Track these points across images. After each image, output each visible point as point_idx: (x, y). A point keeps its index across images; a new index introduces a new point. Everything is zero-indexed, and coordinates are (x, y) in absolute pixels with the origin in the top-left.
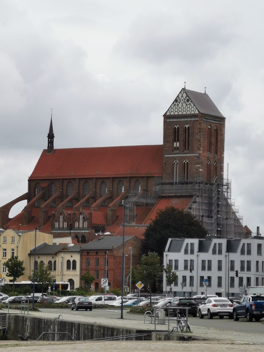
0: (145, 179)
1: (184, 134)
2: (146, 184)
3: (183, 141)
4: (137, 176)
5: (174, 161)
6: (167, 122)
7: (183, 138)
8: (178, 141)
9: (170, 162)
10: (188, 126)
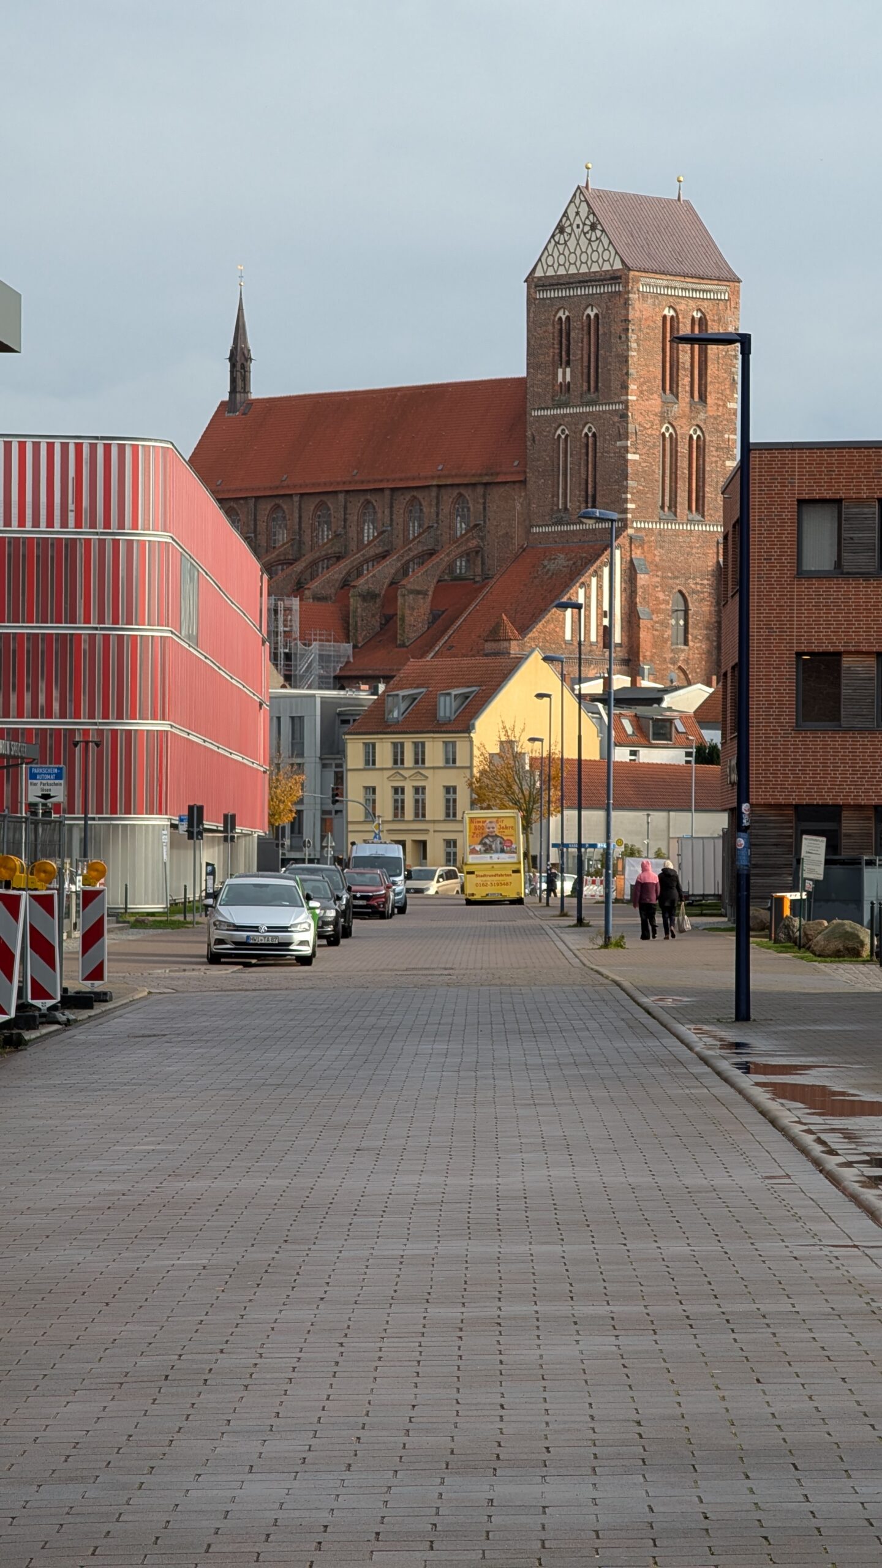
0: (480, 490)
1: (585, 340)
2: (481, 507)
3: (582, 362)
4: (457, 481)
5: (556, 429)
6: (537, 302)
7: (580, 352)
8: (568, 364)
9: (545, 434)
10: (595, 311)
